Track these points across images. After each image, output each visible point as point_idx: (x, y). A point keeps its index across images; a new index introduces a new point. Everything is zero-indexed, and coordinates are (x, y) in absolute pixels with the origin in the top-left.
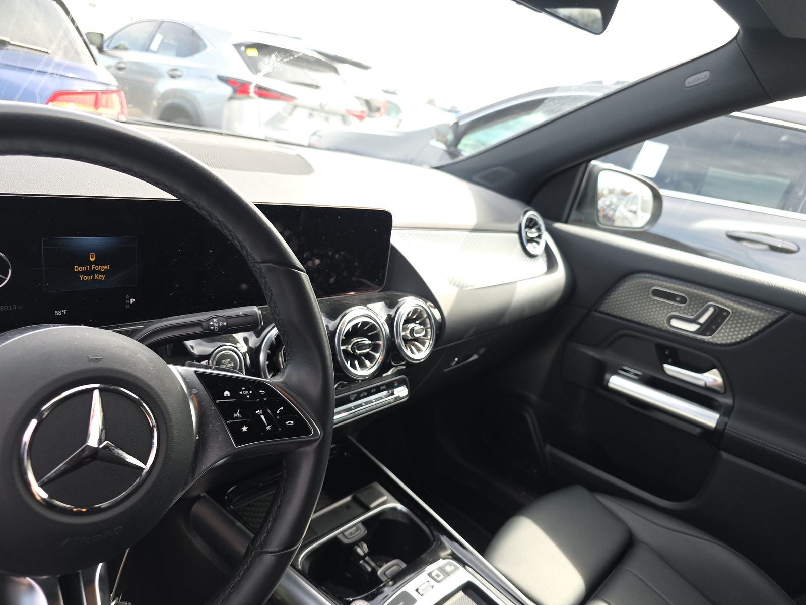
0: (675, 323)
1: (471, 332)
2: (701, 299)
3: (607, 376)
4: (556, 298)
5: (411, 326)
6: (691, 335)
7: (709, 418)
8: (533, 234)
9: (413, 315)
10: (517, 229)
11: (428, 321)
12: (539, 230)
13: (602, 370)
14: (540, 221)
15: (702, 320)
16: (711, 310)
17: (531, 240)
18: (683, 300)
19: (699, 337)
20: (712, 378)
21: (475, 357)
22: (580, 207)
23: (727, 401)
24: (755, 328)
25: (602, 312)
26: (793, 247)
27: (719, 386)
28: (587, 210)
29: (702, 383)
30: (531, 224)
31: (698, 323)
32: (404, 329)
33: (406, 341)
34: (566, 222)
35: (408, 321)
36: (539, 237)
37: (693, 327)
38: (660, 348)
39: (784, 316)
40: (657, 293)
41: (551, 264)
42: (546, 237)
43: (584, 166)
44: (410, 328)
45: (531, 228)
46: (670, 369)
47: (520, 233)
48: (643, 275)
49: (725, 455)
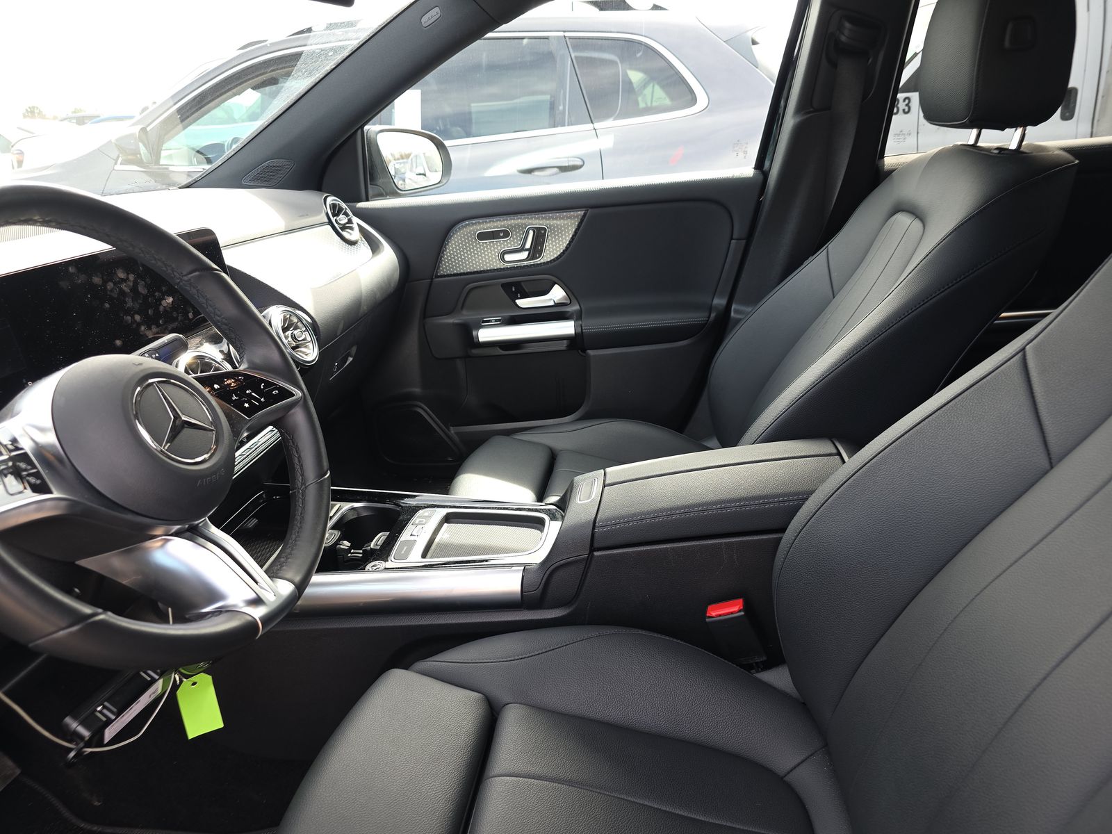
0: (508, 257)
1: (341, 327)
2: (519, 226)
3: (474, 333)
4: (397, 275)
5: (289, 333)
6: (525, 263)
7: (566, 328)
8: (343, 219)
9: (284, 324)
10: (326, 220)
11: (299, 324)
12: (346, 214)
13: (467, 332)
14: (344, 205)
15: (528, 245)
16: (531, 233)
17: (344, 228)
18: (506, 234)
19: (532, 262)
20: (557, 294)
21: (351, 359)
22: (373, 178)
23: (575, 307)
24: (569, 235)
25: (444, 276)
26: (579, 163)
27: (564, 297)
28: (380, 181)
29: (552, 303)
30: (336, 211)
31: (527, 250)
32: (286, 338)
33: (294, 348)
34: (367, 200)
35: (285, 330)
36: (350, 221)
37: (524, 255)
38: (506, 287)
39: (585, 214)
40: (482, 236)
41: (375, 247)
42: (356, 220)
43: (359, 132)
44: (290, 335)
45: (337, 215)
46: (523, 303)
47: (330, 223)
48: (460, 225)
49: (591, 352)
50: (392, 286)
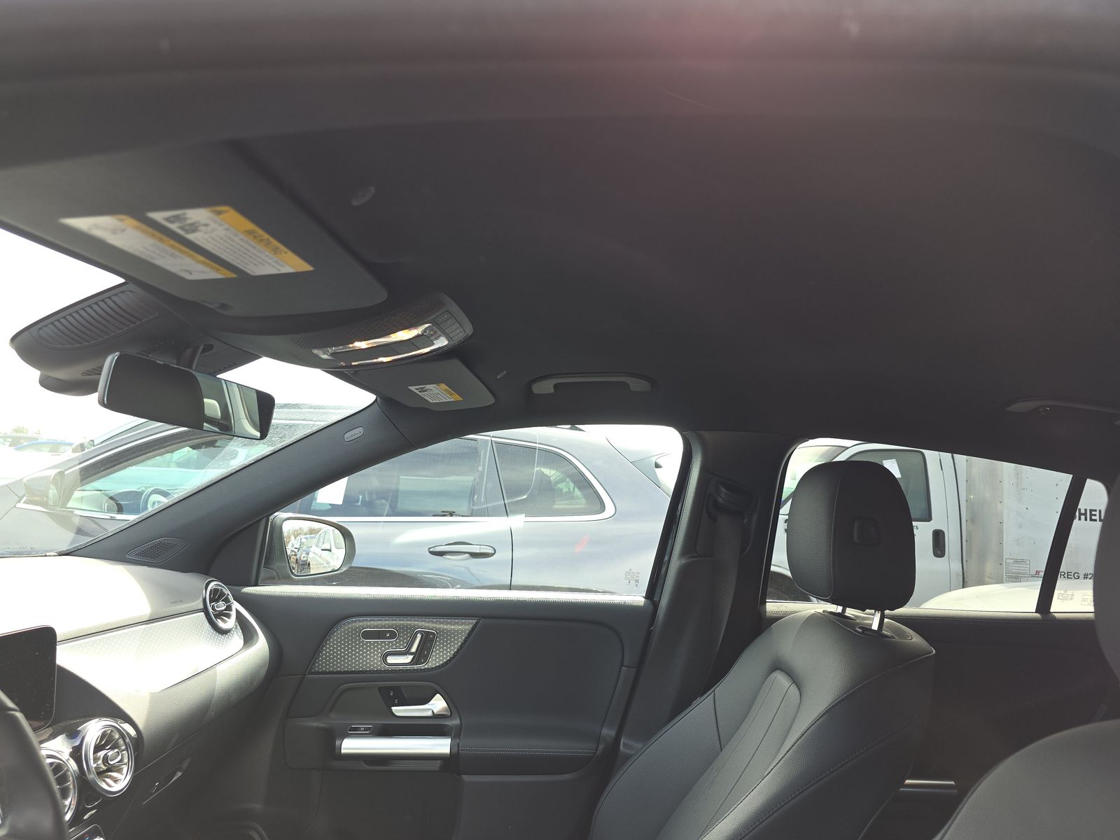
0: (391, 660)
1: (174, 740)
2: (408, 628)
3: (338, 742)
4: (263, 672)
5: (101, 754)
6: (408, 667)
7: (441, 746)
8: (221, 606)
9: (101, 741)
10: (201, 606)
11: (121, 741)
12: (227, 600)
13: (332, 737)
15: (414, 650)
16: (419, 636)
17: (220, 615)
18: (393, 635)
19: (416, 667)
20: (438, 704)
21: (179, 774)
22: (268, 563)
23: (455, 722)
24: (458, 642)
25: (318, 673)
26: (490, 551)
27: (444, 709)
28: (277, 565)
29: (429, 714)
30: (216, 596)
31: (411, 654)
32: (96, 760)
33: (101, 774)
34: (256, 585)
35: (98, 748)
36: (229, 608)
37: (408, 659)
38: (384, 691)
39: (477, 623)
40: (368, 635)
41: (249, 637)
42: (236, 606)
43: (264, 520)
44: (102, 757)
45: (217, 601)
46: (399, 711)
47: (205, 610)
48: (350, 620)
49: (466, 778)
50: (255, 684)
